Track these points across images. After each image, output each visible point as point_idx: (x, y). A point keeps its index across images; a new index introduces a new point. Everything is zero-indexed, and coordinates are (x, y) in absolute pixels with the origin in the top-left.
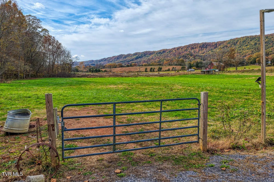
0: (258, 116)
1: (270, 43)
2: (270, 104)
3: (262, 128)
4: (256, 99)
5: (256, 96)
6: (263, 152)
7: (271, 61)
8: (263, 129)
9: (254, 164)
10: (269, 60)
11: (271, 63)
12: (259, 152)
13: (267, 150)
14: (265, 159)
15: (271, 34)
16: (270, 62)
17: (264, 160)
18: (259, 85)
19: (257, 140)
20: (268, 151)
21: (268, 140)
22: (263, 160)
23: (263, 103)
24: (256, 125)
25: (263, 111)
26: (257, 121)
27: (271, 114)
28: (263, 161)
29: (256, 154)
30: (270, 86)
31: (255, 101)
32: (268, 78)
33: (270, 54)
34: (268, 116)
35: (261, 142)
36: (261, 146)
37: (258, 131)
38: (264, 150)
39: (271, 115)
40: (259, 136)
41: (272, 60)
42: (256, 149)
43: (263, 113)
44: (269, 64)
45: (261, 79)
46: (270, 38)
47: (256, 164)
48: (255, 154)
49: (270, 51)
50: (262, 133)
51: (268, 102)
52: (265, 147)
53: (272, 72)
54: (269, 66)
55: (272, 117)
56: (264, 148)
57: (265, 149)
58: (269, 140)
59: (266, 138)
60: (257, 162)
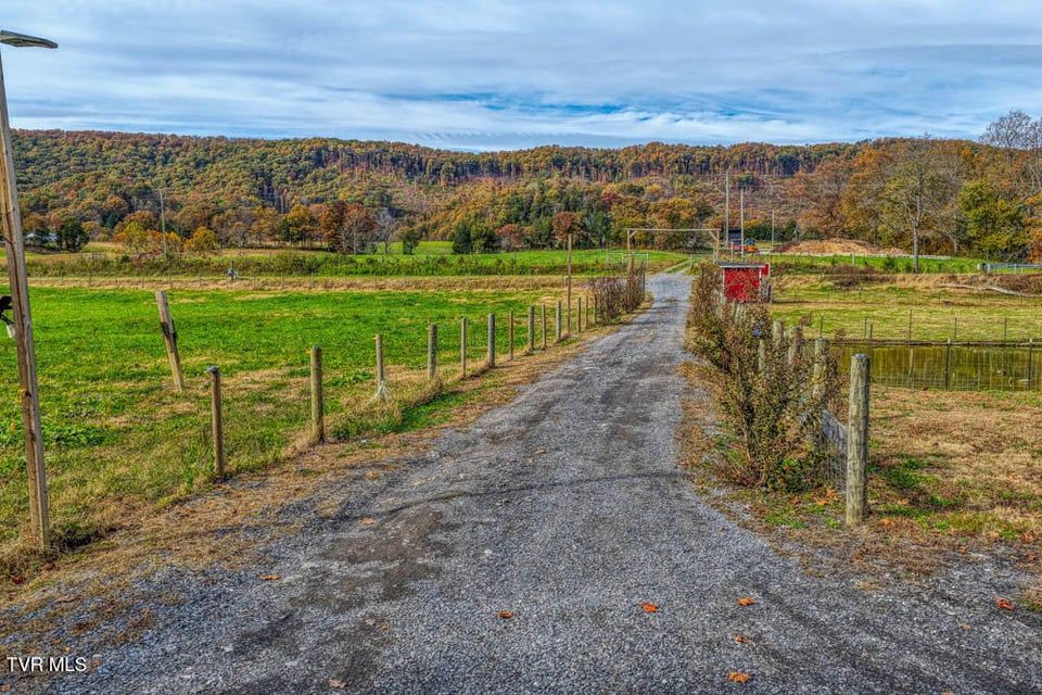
0: (18, 446)
1: (47, 165)
2: (64, 394)
3: (32, 493)
4: (10, 382)
5: (6, 368)
6: (42, 584)
7: (59, 234)
8: (36, 493)
9: (7, 641)
10: (52, 228)
11: (59, 242)
12: (25, 587)
13: (59, 569)
14: (50, 610)
15: (47, 132)
16: (53, 237)
17: (47, 615)
18: (8, 327)
19: (18, 543)
20: (60, 573)
21: (58, 531)
22: (42, 614)
23: (27, 394)
24: (11, 483)
25: (30, 427)
26: (17, 466)
27: (70, 431)
28: (43, 616)
29: (17, 601)
30: (61, 325)
31: (6, 390)
32: (53, 296)
33: (53, 208)
34: (58, 440)
35: (33, 547)
36: (34, 562)
37: (22, 507)
38: (45, 574)
39: (68, 436)
40: (24, 526)
41: (62, 227)
42: (14, 581)
43: (32, 434)
44: (51, 245)
45: (11, 304)
46: (47, 147)
47: (16, 641)
48: (11, 599)
49: (51, 194)
50: (32, 510)
51: (56, 386)
52: (51, 560)
53: (64, 274)
54: (53, 249)
55: (70, 443)
56: (48, 565)
57: (48, 569)
58: (64, 529)
59: (51, 526)
60: (20, 628)
